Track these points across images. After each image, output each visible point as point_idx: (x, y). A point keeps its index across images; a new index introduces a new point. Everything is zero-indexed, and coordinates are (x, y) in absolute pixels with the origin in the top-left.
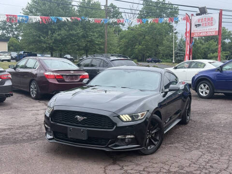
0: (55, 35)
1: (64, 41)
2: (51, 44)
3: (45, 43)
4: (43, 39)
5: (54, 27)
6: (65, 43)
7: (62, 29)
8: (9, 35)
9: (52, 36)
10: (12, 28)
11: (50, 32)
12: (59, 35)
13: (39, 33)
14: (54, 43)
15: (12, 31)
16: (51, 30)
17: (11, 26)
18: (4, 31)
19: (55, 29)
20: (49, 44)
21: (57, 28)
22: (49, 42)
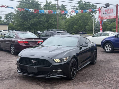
0: (31, 21)
1: (36, 24)
2: (29, 26)
3: (26, 25)
4: (25, 23)
5: (31, 17)
6: (37, 25)
7: (35, 18)
8: (9, 22)
9: (30, 22)
10: (11, 18)
11: (28, 20)
12: (33, 21)
13: (23, 20)
14: (30, 25)
15: (11, 20)
16: (29, 18)
17: (10, 18)
18: (7, 20)
19: (31, 18)
20: (28, 26)
21: (32, 17)
22: (28, 25)
